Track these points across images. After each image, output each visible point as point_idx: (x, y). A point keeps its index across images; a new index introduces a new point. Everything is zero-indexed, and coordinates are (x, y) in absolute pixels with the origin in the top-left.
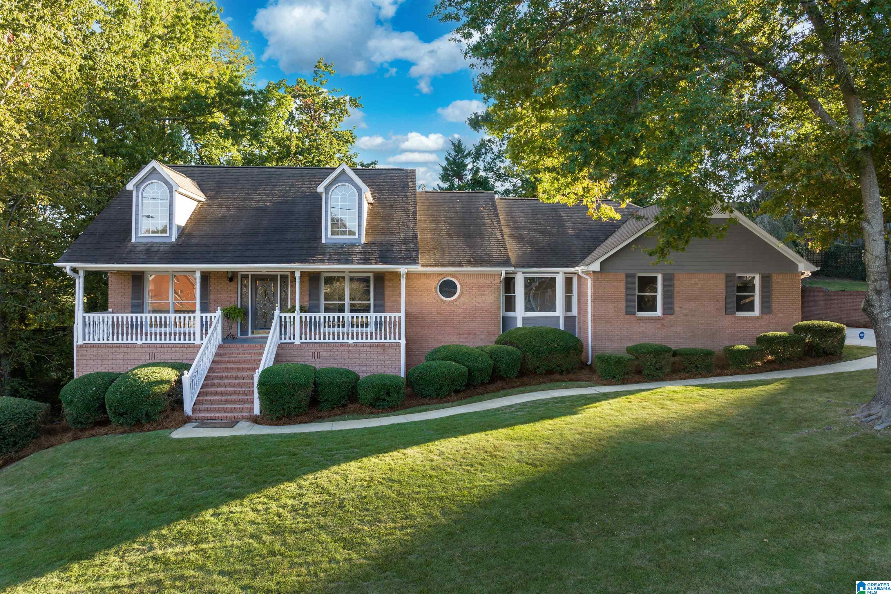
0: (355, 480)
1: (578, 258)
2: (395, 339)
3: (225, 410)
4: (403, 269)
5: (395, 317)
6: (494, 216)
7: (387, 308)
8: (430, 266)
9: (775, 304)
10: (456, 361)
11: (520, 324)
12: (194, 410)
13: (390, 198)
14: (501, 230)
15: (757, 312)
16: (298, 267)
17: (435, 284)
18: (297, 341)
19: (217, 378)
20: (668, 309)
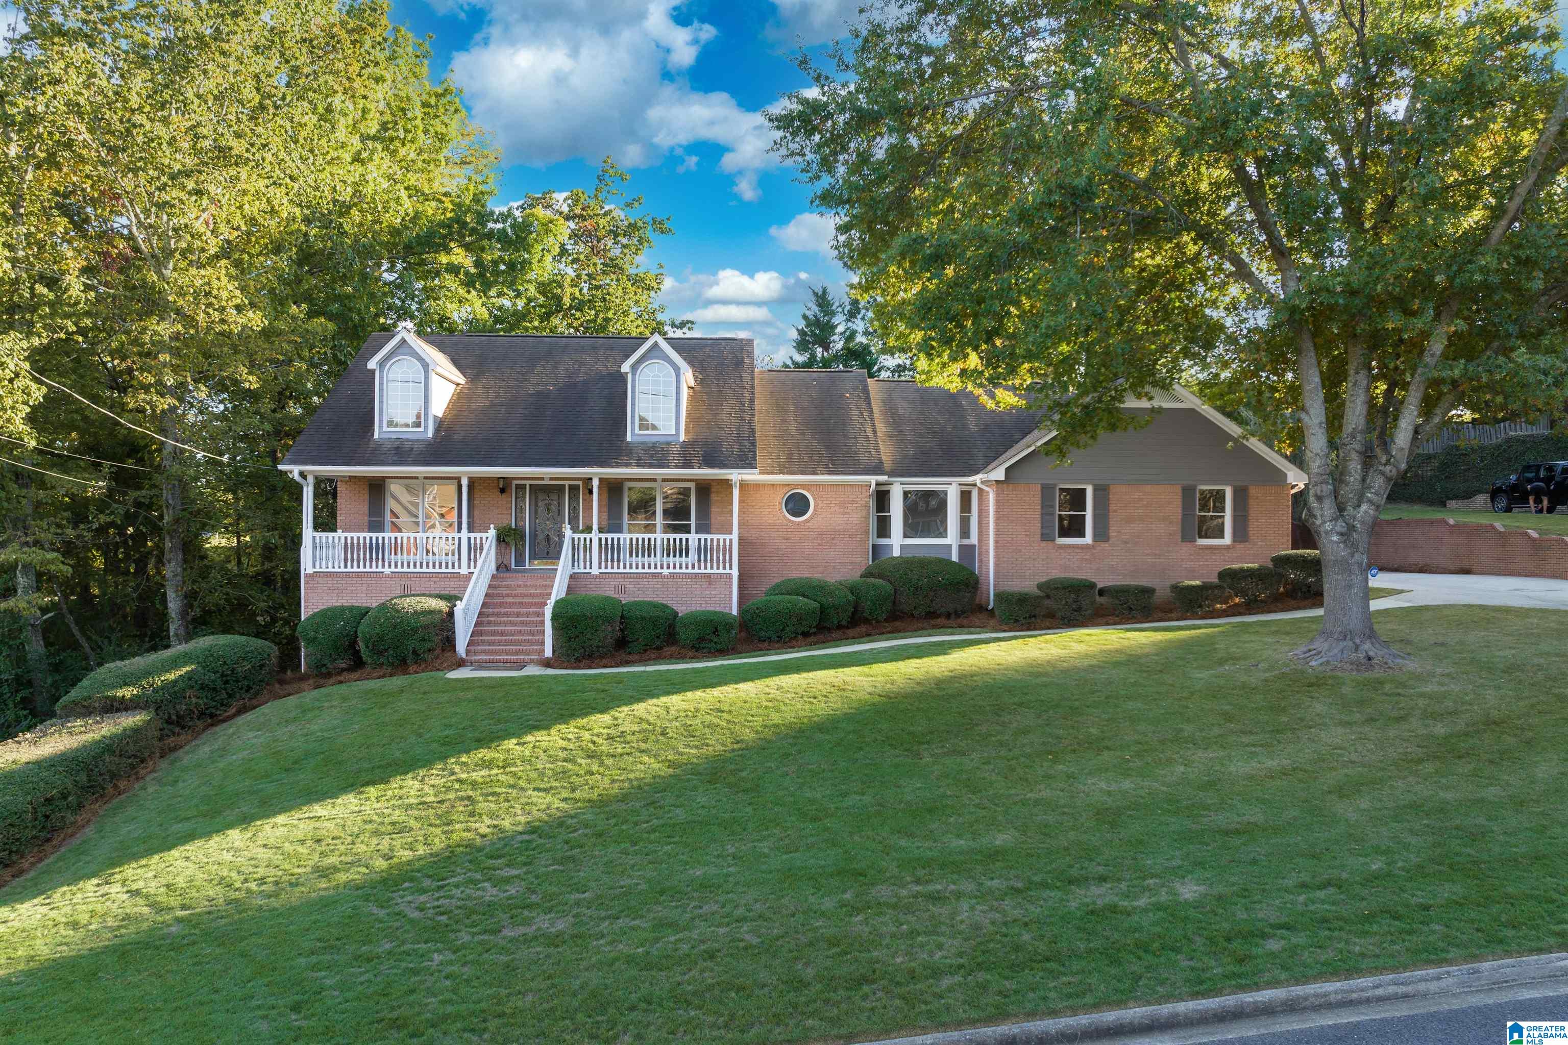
0: (678, 711)
1: (980, 465)
2: (724, 568)
3: (507, 653)
4: (735, 475)
5: (725, 540)
6: (864, 405)
7: (713, 530)
8: (772, 473)
9: (1253, 528)
10: (804, 596)
11: (896, 553)
12: (468, 652)
13: (718, 380)
14: (874, 425)
15: (1227, 540)
16: (596, 472)
17: (779, 499)
18: (595, 571)
19: (493, 614)
20: (1101, 534)
